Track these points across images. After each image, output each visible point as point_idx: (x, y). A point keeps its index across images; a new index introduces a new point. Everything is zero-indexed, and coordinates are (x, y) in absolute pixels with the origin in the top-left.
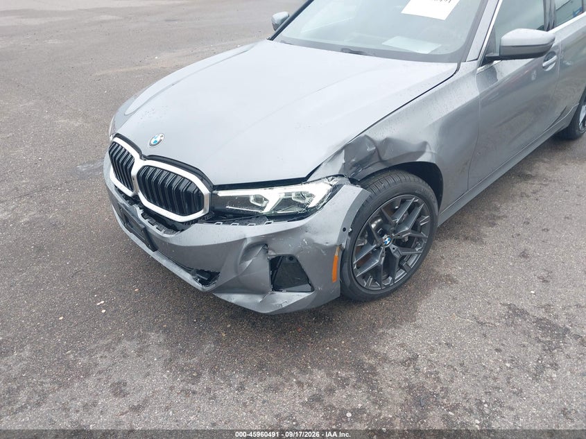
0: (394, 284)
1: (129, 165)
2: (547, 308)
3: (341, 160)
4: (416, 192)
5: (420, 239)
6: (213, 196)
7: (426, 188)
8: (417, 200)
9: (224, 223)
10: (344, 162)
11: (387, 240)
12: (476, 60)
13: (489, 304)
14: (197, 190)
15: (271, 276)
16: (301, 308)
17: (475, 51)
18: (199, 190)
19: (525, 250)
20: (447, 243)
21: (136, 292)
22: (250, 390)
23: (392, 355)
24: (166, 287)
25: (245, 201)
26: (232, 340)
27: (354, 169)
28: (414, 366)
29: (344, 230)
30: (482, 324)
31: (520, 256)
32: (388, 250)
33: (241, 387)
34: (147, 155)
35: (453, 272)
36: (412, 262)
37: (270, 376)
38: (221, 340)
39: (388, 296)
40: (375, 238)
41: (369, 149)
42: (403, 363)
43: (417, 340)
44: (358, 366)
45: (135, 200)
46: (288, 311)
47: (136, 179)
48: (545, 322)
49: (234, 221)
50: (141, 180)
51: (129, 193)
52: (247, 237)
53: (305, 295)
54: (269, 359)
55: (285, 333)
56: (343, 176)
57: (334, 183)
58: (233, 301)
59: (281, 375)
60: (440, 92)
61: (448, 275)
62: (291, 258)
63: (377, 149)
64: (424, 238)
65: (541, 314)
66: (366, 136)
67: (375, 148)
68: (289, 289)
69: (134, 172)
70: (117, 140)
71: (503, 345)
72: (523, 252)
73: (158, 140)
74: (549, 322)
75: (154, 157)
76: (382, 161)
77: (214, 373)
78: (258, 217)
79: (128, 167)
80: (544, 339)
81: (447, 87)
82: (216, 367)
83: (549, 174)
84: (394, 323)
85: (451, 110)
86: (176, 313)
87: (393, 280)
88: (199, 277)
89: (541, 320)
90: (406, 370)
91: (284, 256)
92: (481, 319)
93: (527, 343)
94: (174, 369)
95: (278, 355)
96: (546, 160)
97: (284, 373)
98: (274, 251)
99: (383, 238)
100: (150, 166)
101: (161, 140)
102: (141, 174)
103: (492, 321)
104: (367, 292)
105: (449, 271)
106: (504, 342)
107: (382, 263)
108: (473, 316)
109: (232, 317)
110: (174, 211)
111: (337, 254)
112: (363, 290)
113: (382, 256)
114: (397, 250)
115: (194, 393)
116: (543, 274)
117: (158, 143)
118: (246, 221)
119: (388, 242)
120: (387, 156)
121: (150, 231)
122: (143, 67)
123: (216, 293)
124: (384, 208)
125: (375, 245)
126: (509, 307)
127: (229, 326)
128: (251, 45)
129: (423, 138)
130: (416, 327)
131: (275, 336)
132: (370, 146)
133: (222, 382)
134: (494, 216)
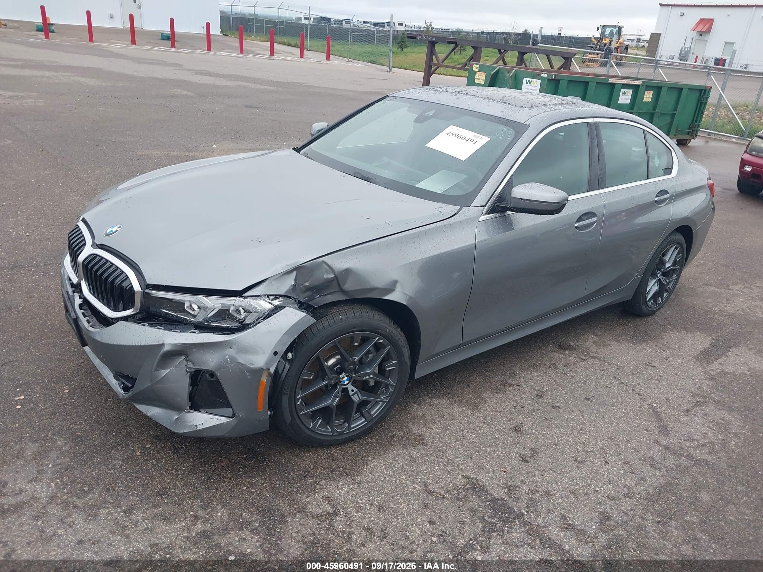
0: (350, 432)
1: (79, 251)
2: (511, 489)
3: (290, 281)
4: (380, 331)
5: (387, 386)
6: (146, 296)
7: (392, 329)
8: (381, 341)
9: (151, 325)
10: (293, 283)
11: (345, 379)
12: (483, 206)
13: (449, 473)
14: (130, 286)
15: (191, 393)
16: (219, 434)
17: (482, 197)
18: (132, 287)
19: (522, 424)
20: (437, 401)
21: (66, 394)
22: (138, 516)
23: (312, 507)
24: (100, 394)
25: (179, 306)
26: (144, 461)
27: (309, 293)
28: (329, 523)
29: (276, 353)
30: (431, 493)
31: (512, 430)
32: (345, 390)
33: (130, 510)
34: (98, 243)
35: (427, 433)
36: (375, 411)
37: (167, 504)
38: (132, 458)
39: (340, 444)
40: (326, 374)
41: (325, 276)
42: (319, 517)
43: (347, 496)
44: (269, 511)
45: (77, 288)
46: (205, 435)
47: (81, 266)
48: (501, 503)
49: (161, 325)
50: (85, 266)
51: (75, 280)
52: (165, 343)
53: (223, 420)
54: (175, 486)
55: (205, 464)
56: (290, 298)
57: (277, 302)
58: (149, 414)
59: (179, 506)
60: (426, 232)
61: (420, 435)
62: (212, 374)
63: (336, 277)
64: (391, 385)
65: (500, 494)
66: (323, 261)
67: (333, 276)
68: (209, 411)
69: (81, 258)
70: (81, 225)
71: (440, 518)
72: (518, 426)
73: (114, 230)
74: (505, 504)
75: (104, 247)
76: (342, 291)
77: (108, 490)
78: (185, 324)
79: (78, 253)
80: (489, 520)
81: (438, 228)
82: (113, 485)
83: (594, 349)
84: (333, 475)
85: (435, 253)
86: (97, 423)
87: (349, 427)
88: (123, 383)
89: (498, 500)
90: (319, 524)
91: (205, 371)
92: (431, 487)
93: (468, 521)
94: (66, 478)
95: (186, 485)
96: (599, 333)
97: (184, 505)
98: (193, 363)
99: (341, 376)
100: (97, 255)
101: (117, 231)
102: (86, 262)
103: (442, 492)
104: (312, 435)
105: (421, 430)
106: (443, 516)
107: (335, 404)
108: (424, 482)
109: (157, 437)
110: (108, 306)
111: (264, 379)
112: (308, 432)
113: (336, 397)
114: (356, 393)
115: (75, 507)
116: (528, 453)
117: (114, 233)
118: (171, 327)
119: (347, 382)
120: (348, 286)
121: (80, 323)
122: (193, 154)
123: (135, 403)
124: (339, 342)
125: (327, 382)
126: (470, 480)
127: (148, 446)
128: (268, 151)
129: (395, 276)
130: (354, 482)
131: (194, 465)
132: (327, 272)
133: (112, 501)
134: (506, 382)
